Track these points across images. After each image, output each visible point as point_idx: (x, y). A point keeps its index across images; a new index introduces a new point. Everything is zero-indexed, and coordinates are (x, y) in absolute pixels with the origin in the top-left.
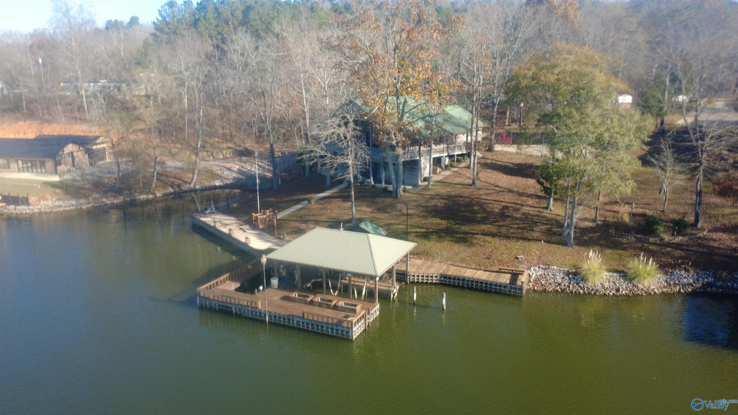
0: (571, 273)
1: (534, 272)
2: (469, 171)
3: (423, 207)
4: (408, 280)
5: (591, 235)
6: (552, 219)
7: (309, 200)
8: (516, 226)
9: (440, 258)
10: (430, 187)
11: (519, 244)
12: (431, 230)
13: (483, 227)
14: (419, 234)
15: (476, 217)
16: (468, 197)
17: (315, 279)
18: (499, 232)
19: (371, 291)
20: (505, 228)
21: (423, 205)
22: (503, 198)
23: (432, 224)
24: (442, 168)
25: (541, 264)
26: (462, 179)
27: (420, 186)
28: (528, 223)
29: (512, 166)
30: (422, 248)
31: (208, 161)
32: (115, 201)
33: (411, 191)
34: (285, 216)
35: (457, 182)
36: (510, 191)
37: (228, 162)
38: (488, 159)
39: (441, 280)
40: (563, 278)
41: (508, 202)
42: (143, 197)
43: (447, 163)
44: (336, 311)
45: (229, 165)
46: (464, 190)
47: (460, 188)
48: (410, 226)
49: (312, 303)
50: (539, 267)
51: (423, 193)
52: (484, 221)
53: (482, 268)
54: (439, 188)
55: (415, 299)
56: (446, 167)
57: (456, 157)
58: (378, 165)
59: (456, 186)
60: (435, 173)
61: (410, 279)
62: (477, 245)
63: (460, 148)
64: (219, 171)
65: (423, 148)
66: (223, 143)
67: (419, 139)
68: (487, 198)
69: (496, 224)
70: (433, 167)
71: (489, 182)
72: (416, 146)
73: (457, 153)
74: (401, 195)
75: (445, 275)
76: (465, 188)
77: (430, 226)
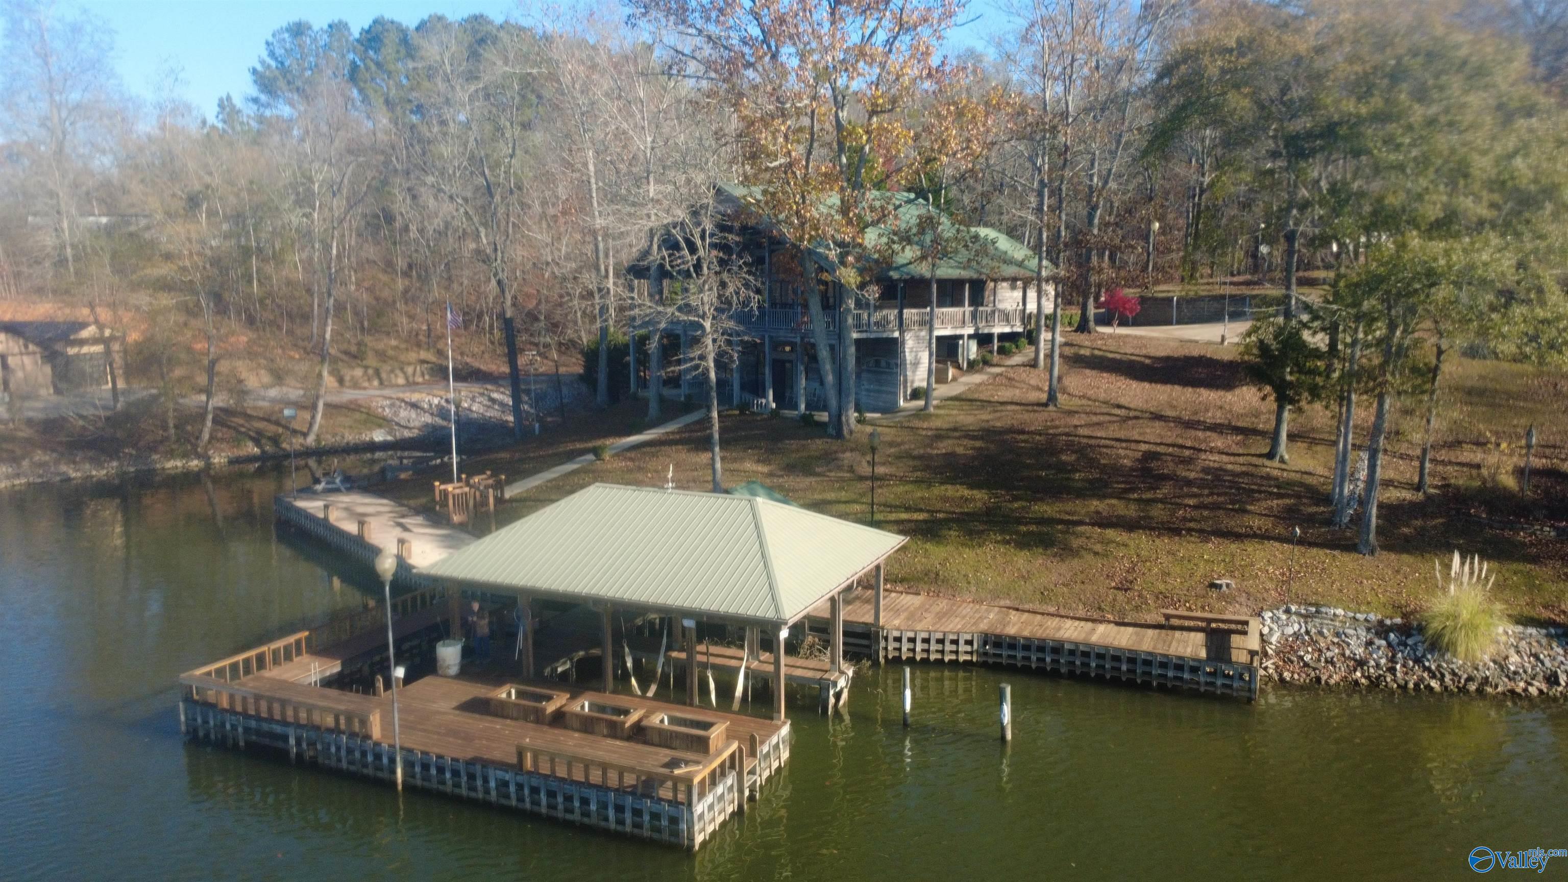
0: (1391, 629)
1: (1275, 627)
2: (1036, 372)
3: (914, 458)
4: (882, 654)
5: (1418, 523)
6: (1290, 484)
7: (596, 452)
8: (1191, 502)
9: (973, 589)
10: (932, 410)
11: (1211, 549)
12: (940, 516)
13: (1095, 504)
14: (908, 526)
15: (1069, 479)
16: (1039, 433)
17: (586, 649)
18: (1144, 518)
19: (766, 682)
20: (1160, 505)
21: (916, 453)
22: (1140, 434)
23: (945, 499)
24: (958, 367)
25: (1292, 601)
26: (1018, 391)
27: (904, 410)
28: (1225, 494)
29: (1147, 361)
30: (919, 562)
31: (365, 388)
32: (94, 473)
33: (878, 422)
34: (527, 491)
35: (1005, 399)
36: (1157, 417)
37: (414, 391)
38: (1080, 347)
39: (986, 654)
40: (1370, 643)
41: (1156, 444)
42: (174, 464)
43: (972, 356)
44: (640, 747)
45: (415, 397)
46: (1026, 417)
47: (1015, 412)
48: (879, 505)
49: (559, 719)
50: (1288, 611)
51: (913, 425)
52: (1097, 489)
53: (1110, 617)
54: (955, 412)
55: (908, 707)
56: (972, 366)
57: (996, 341)
58: (788, 365)
59: (1003, 408)
60: (941, 378)
61: (886, 649)
62: (1083, 552)
63: (1008, 320)
64: (387, 410)
65: (909, 313)
66: (407, 349)
67: (900, 280)
68: (1094, 434)
69: (1132, 496)
70: (937, 362)
71: (1093, 397)
72: (889, 307)
73: (999, 329)
74: (851, 432)
75: (998, 636)
76: (1027, 411)
77: (939, 506)
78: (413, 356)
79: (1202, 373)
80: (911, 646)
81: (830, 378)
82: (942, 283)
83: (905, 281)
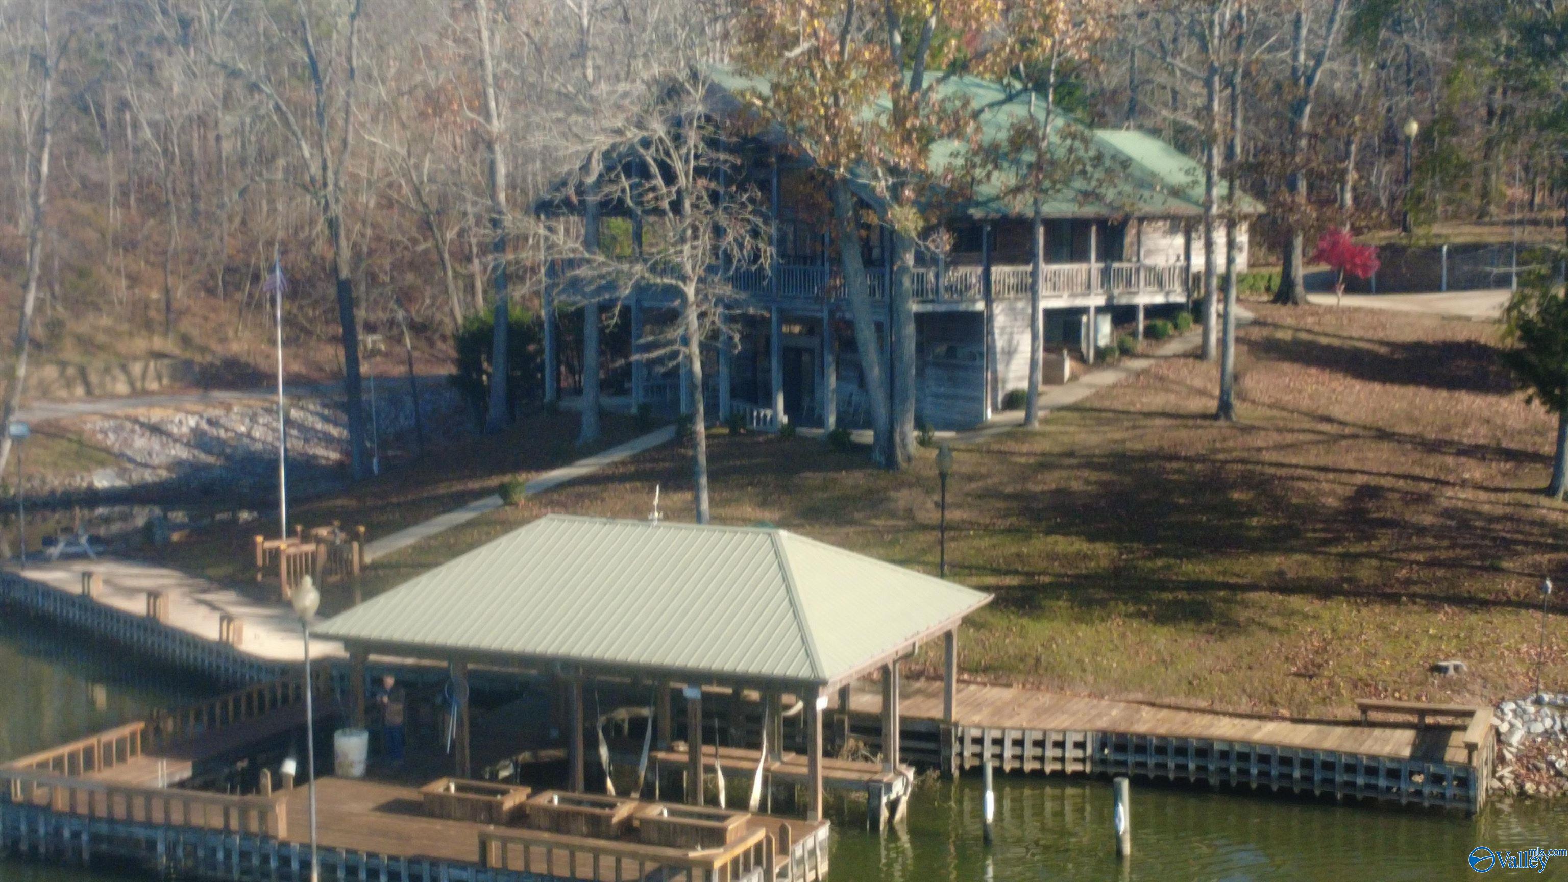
1: (1518, 723)
2: (1202, 366)
3: (1007, 497)
4: (955, 763)
7: (504, 492)
8: (1420, 557)
9: (1090, 679)
10: (1036, 426)
11: (1441, 621)
12: (1047, 579)
13: (1275, 562)
15: (1241, 526)
16: (1202, 459)
17: (534, 749)
18: (1344, 580)
20: (1374, 562)
21: (1009, 489)
22: (1357, 460)
23: (1053, 557)
24: (1081, 358)
25: (1546, 688)
26: (1172, 398)
27: (992, 425)
28: (1474, 546)
29: (1383, 350)
31: (66, 400)
33: (950, 445)
34: (399, 550)
35: (1153, 408)
36: (1382, 435)
37: (151, 405)
38: (1276, 326)
39: (1104, 761)
41: (1380, 474)
43: (1103, 341)
45: (156, 415)
46: (1183, 435)
47: (1166, 428)
50: (1538, 702)
51: (1003, 448)
53: (1285, 712)
54: (1071, 429)
55: (990, 818)
56: (1101, 353)
57: (1141, 316)
58: (806, 358)
59: (1149, 422)
60: (1053, 376)
61: (961, 755)
62: (1254, 627)
63: (1160, 284)
64: (112, 437)
65: (1000, 272)
66: (131, 334)
67: (984, 221)
68: (1286, 461)
69: (1334, 550)
70: (1046, 350)
71: (1290, 407)
72: (970, 263)
73: (1147, 297)
74: (909, 459)
75: (1122, 736)
76: (1186, 426)
77: (1042, 565)
78: (140, 344)
79: (1463, 366)
80: (997, 750)
81: (875, 373)
82: (1053, 225)
83: (995, 223)
